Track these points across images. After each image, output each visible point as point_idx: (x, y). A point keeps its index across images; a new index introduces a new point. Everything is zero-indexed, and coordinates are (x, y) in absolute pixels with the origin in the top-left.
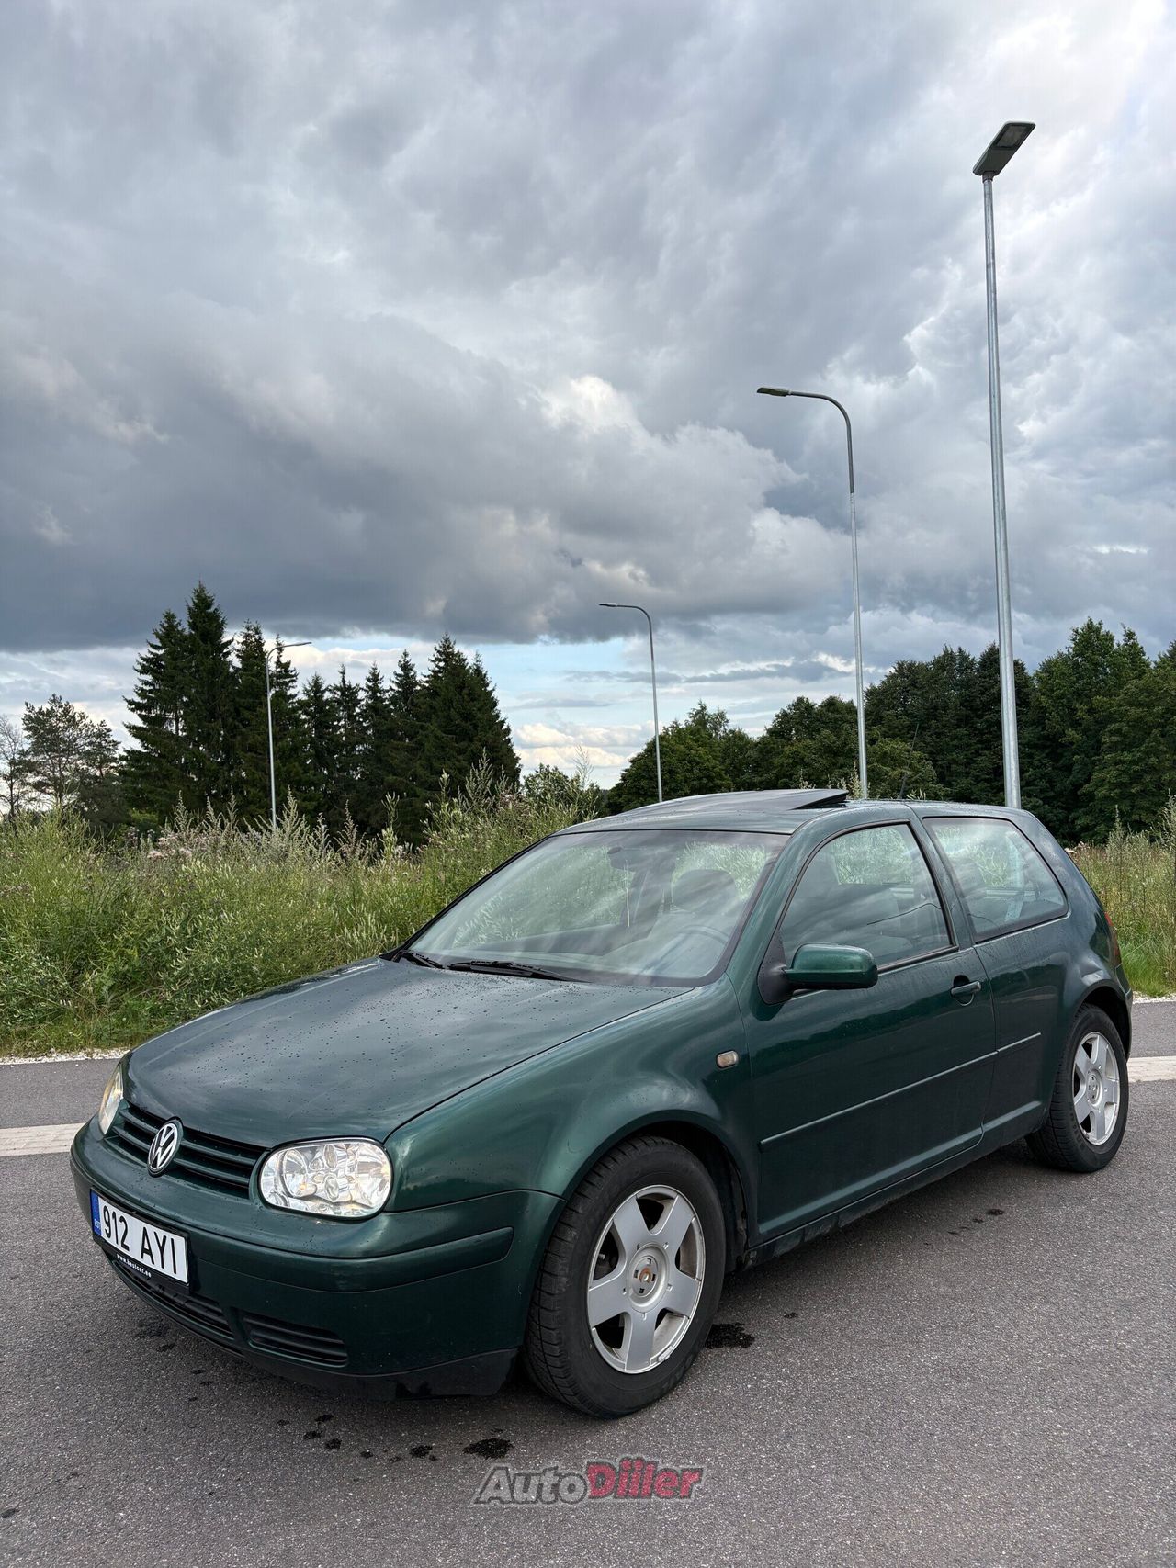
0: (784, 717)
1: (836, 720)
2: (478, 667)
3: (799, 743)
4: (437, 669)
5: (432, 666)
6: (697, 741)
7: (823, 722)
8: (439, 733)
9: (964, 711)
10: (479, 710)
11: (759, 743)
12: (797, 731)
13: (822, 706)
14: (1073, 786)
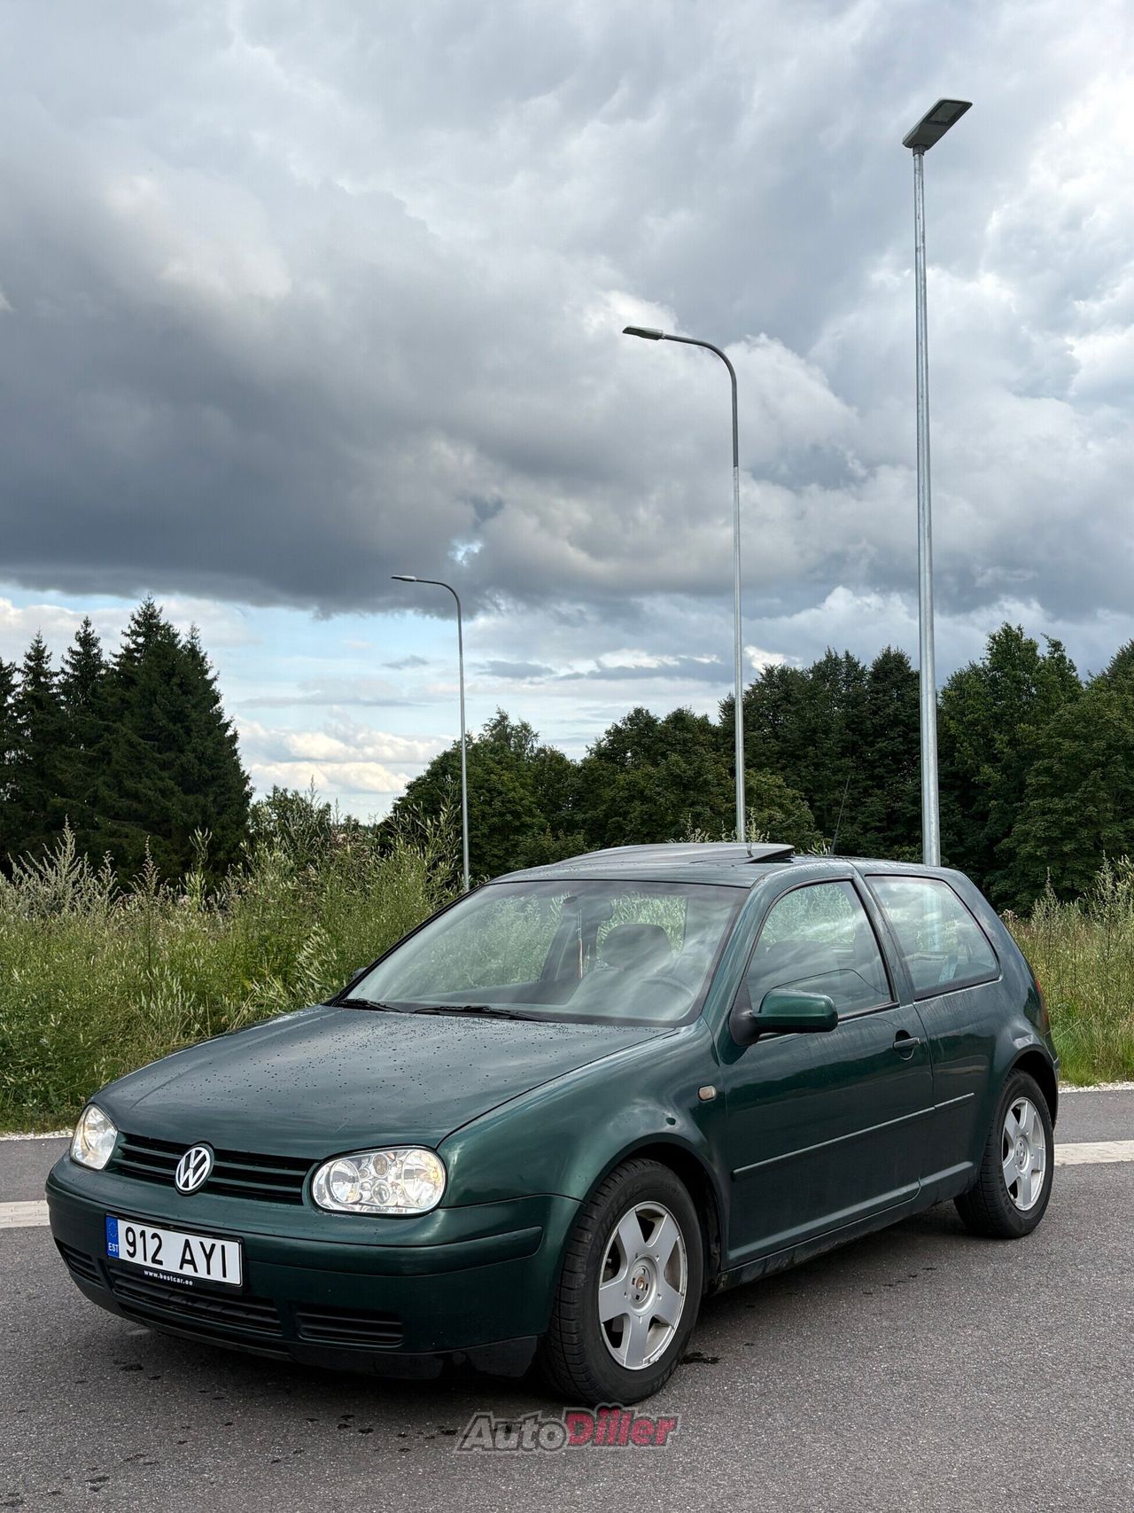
0: (616, 733)
1: (685, 741)
2: (194, 647)
3: (635, 769)
4: (133, 646)
5: (127, 641)
6: (499, 763)
7: (670, 744)
8: (135, 738)
9: (849, 736)
10: (194, 707)
11: (584, 768)
12: (635, 754)
13: (665, 722)
14: (988, 840)
